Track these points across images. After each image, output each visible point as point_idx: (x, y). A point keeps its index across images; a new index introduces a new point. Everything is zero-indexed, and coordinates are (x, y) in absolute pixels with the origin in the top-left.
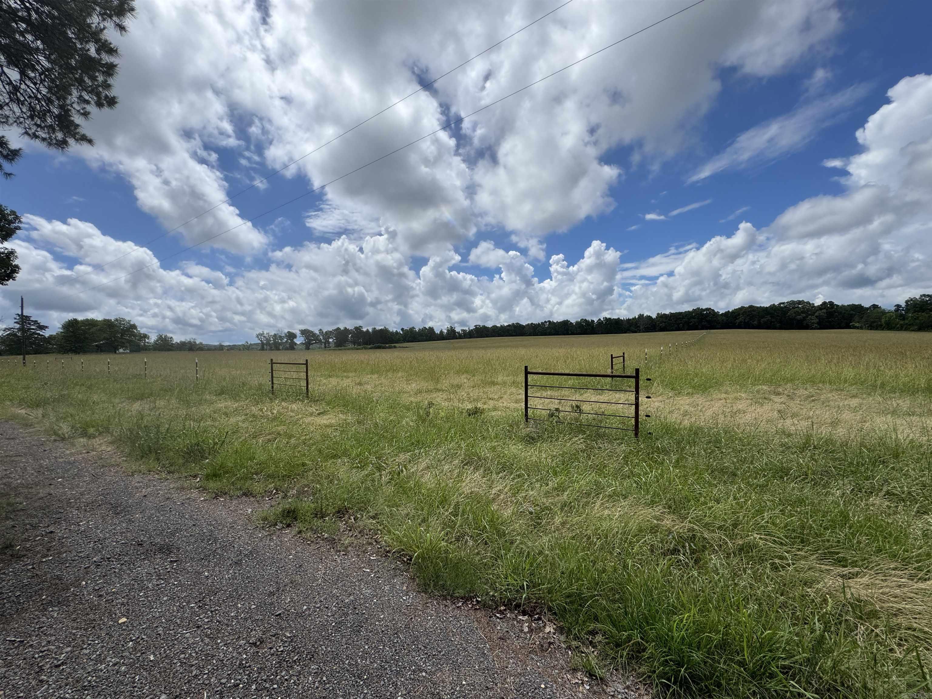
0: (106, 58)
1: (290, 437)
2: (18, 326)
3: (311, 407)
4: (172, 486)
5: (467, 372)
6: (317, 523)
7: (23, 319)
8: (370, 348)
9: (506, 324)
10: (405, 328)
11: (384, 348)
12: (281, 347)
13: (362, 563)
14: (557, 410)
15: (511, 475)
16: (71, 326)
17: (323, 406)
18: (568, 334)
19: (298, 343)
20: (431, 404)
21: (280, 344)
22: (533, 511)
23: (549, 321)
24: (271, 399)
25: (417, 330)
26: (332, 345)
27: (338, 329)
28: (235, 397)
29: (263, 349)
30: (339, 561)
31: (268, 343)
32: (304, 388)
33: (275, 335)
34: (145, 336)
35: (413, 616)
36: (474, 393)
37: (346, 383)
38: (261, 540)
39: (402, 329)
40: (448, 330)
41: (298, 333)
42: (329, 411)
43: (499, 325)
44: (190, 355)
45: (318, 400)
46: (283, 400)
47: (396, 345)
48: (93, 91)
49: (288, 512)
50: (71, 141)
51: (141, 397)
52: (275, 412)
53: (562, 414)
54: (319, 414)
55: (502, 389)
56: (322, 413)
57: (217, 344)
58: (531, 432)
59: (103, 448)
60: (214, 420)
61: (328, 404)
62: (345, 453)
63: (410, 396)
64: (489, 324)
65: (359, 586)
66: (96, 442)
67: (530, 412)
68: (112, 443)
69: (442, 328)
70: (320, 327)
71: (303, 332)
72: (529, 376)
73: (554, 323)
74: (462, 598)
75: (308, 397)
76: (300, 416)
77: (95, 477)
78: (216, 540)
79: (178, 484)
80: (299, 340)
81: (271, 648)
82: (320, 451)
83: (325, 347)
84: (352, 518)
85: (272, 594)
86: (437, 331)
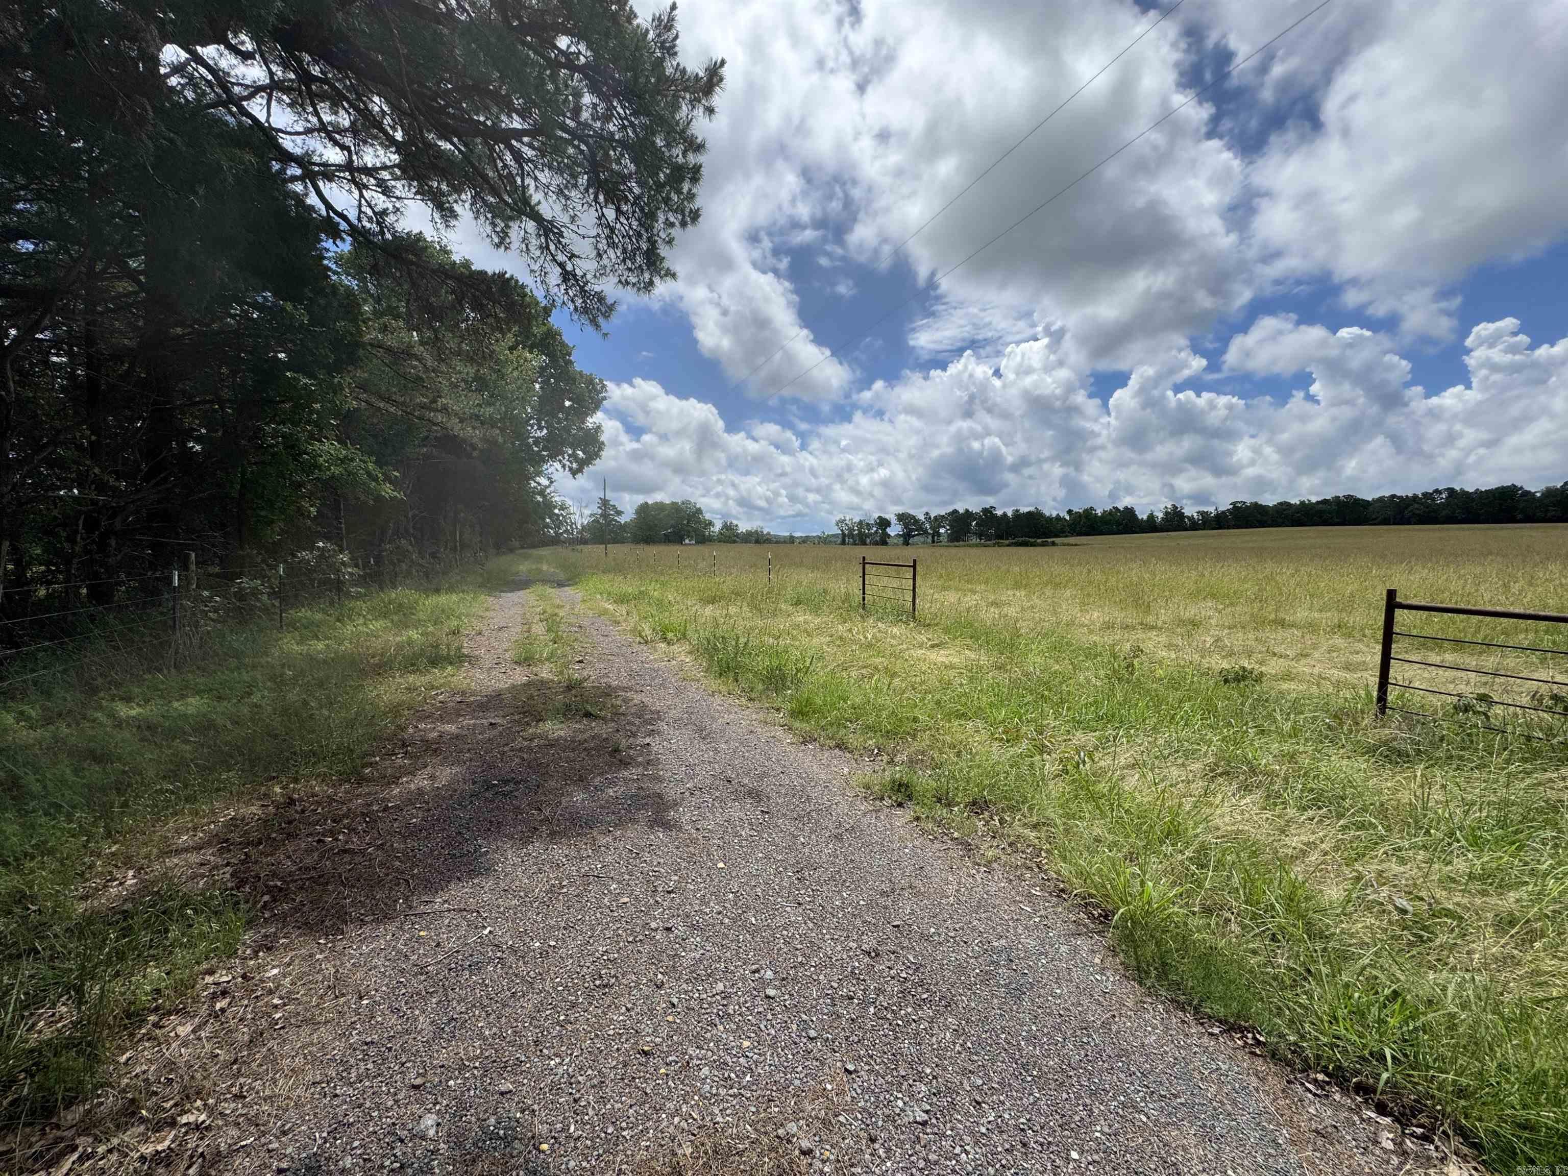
0: (692, 159)
1: (893, 675)
2: (600, 511)
3: (920, 633)
4: (754, 717)
5: (1214, 596)
6: (941, 812)
7: (605, 503)
8: (1008, 545)
9: (1314, 499)
10: (1076, 510)
11: (1033, 545)
12: (868, 541)
13: (1018, 893)
14: (1483, 698)
15: (1339, 819)
16: (643, 509)
17: (936, 635)
18: (1513, 520)
19: (892, 534)
20: (1137, 651)
21: (867, 536)
22: (1410, 909)
23: (1451, 491)
24: (862, 617)
25: (1099, 512)
26: (944, 539)
27: (955, 512)
28: (816, 610)
29: (843, 543)
30: (980, 881)
31: (851, 535)
32: (909, 605)
33: (861, 522)
34: (711, 523)
35: (1116, 1013)
36: (1237, 640)
37: (971, 600)
38: (864, 815)
39: (1070, 512)
40: (1167, 513)
41: (892, 518)
42: (947, 643)
43: (1295, 501)
44: (756, 548)
45: (929, 625)
46: (878, 620)
47: (1057, 540)
48: (680, 210)
49: (900, 785)
50: (657, 280)
51: (712, 601)
52: (869, 636)
53: (1498, 710)
54: (933, 646)
55: (1308, 637)
56: (937, 645)
57: (787, 534)
58: (1395, 739)
59: (683, 658)
60: (794, 638)
61: (946, 631)
62: (979, 713)
63: (1091, 632)
64: (1270, 500)
65: (1015, 928)
66: (676, 648)
67: (1392, 695)
68: (691, 653)
69: (1152, 508)
70: (925, 510)
71: (902, 517)
72: (1398, 612)
73: (1464, 493)
74: (1220, 1022)
75: (914, 618)
76: (905, 646)
77: (679, 691)
78: (809, 799)
79: (761, 716)
80: (895, 530)
81: (890, 968)
82: (938, 703)
83: (933, 542)
84: (996, 818)
85: (883, 893)
86: (1143, 515)
